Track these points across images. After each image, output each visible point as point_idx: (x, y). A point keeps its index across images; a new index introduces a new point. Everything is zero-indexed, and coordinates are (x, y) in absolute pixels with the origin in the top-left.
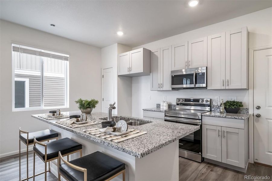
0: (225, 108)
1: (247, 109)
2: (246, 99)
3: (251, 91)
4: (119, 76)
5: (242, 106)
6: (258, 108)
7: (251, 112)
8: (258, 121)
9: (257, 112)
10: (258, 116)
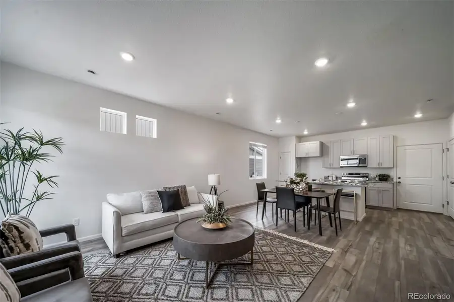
0: (379, 179)
1: (393, 179)
2: (392, 174)
3: (395, 169)
4: (296, 158)
5: (389, 177)
6: (399, 178)
7: (395, 181)
8: (399, 185)
9: (398, 180)
10: (399, 183)
